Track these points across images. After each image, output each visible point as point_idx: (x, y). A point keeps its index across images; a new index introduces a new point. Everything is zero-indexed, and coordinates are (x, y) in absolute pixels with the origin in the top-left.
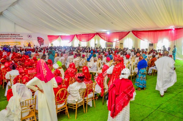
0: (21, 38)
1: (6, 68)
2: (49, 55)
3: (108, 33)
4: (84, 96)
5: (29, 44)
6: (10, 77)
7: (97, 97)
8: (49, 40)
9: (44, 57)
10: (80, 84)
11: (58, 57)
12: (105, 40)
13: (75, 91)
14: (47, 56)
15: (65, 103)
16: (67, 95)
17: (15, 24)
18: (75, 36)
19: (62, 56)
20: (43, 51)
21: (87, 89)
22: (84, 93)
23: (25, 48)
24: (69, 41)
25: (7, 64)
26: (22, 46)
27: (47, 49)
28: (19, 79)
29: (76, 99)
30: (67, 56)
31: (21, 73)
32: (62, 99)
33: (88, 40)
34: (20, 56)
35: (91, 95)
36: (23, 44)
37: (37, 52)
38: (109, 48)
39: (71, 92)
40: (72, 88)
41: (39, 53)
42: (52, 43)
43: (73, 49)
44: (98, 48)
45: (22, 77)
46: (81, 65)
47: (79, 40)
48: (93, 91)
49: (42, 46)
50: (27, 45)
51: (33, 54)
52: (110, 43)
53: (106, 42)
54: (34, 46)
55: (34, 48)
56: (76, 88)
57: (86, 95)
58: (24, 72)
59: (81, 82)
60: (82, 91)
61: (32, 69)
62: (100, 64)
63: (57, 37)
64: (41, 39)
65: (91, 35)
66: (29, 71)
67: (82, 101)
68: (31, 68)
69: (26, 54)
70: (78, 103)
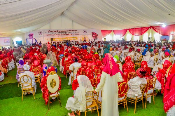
0: (78, 33)
1: (69, 60)
2: (104, 49)
3: (164, 26)
4: (144, 91)
5: (85, 39)
6: (73, 68)
7: (156, 93)
8: (103, 35)
9: (99, 51)
10: (141, 79)
11: (113, 51)
12: (159, 33)
13: (136, 86)
14: (102, 50)
15: (125, 97)
16: (127, 89)
17: (73, 21)
18: (128, 30)
19: (117, 50)
20: (98, 45)
21: (147, 84)
22: (144, 88)
23: (82, 42)
24: (121, 35)
25: (69, 57)
26: (79, 41)
27: (101, 43)
28: (82, 71)
29: (136, 94)
30: (121, 50)
31: (83, 66)
32: (122, 93)
33: (141, 34)
34: (79, 50)
35: (151, 91)
36: (79, 39)
37: (92, 47)
38: (164, 41)
39: (132, 87)
40: (132, 82)
41: (94, 47)
42: (105, 38)
43: (126, 43)
44: (152, 42)
45: (84, 69)
46: (137, 60)
47: (132, 34)
48: (153, 87)
49: (96, 40)
50: (83, 40)
51: (89, 48)
52: (166, 37)
53: (161, 35)
54: (89, 40)
55: (89, 42)
56: (137, 82)
57: (146, 91)
58: (86, 65)
59: (142, 77)
60: (143, 86)
61: (92, 62)
62: (157, 59)
63: (110, 31)
64: (95, 34)
65: (145, 28)
66: (89, 64)
67: (142, 97)
68: (90, 61)
69: (83, 48)
70: (138, 98)
